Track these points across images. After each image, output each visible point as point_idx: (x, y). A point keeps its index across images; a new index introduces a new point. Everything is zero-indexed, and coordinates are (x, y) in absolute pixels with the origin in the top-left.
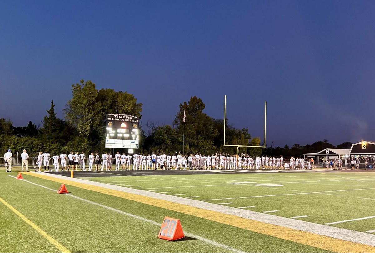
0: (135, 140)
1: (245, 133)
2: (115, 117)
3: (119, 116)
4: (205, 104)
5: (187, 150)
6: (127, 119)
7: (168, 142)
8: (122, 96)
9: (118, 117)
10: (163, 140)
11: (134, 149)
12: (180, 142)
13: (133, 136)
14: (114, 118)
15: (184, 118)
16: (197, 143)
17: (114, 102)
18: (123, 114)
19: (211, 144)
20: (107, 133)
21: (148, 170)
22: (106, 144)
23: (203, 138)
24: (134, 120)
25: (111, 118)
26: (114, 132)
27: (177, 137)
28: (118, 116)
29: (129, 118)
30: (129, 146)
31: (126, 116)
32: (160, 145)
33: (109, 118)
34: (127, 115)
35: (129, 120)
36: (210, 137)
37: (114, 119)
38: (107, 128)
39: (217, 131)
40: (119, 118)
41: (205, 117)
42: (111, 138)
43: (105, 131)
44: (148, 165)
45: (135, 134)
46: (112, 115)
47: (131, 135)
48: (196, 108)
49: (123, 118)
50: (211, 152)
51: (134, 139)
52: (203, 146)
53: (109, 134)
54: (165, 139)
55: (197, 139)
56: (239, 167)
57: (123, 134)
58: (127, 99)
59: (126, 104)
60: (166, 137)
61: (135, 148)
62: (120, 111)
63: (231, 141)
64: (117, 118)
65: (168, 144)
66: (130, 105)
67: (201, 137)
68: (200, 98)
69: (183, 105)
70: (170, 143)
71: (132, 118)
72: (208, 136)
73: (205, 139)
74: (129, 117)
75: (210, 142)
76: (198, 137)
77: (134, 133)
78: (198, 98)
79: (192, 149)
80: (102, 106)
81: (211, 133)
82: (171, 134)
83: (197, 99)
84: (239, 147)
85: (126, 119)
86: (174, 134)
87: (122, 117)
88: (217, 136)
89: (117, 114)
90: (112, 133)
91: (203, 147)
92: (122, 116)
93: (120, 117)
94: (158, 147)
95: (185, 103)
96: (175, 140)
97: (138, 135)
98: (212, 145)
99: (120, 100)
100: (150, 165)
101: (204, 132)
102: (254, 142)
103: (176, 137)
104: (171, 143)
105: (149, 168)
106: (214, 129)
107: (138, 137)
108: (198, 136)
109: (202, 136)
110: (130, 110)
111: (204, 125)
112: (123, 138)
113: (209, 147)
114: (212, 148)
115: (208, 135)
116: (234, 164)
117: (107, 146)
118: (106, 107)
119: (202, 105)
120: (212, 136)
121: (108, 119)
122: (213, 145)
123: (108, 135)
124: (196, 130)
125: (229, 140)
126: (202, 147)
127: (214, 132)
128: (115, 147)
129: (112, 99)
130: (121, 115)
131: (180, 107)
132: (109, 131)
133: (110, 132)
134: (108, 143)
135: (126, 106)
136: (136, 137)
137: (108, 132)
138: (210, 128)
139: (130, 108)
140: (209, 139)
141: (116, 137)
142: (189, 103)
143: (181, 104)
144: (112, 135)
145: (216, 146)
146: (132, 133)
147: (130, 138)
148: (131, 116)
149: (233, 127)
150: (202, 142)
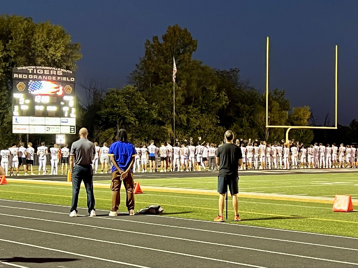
0: (69, 116)
1: (279, 98)
2: (30, 72)
3: (37, 69)
4: (197, 41)
5: (169, 134)
6: (53, 75)
7: (132, 119)
8: (43, 30)
9: (35, 72)
10: (120, 116)
11: (67, 135)
12: (154, 120)
13: (65, 109)
14: (28, 74)
15: (174, 73)
16: (188, 120)
17: (28, 43)
18: (45, 66)
19: (213, 123)
20: (16, 104)
21: (143, 171)
22: (14, 127)
23: (199, 109)
24: (66, 76)
25: (23, 74)
26: (28, 101)
27: (149, 110)
28: (35, 70)
29: (57, 73)
30: (57, 130)
31: (50, 70)
32: (113, 125)
33: (18, 73)
34: (53, 67)
35: (57, 78)
36: (212, 108)
37: (28, 77)
38: (16, 95)
39: (225, 95)
40: (37, 74)
41: (201, 68)
42: (22, 114)
43: (11, 100)
44: (142, 163)
45: (68, 106)
46: (24, 68)
47: (60, 107)
48: (178, 50)
49: (45, 73)
50: (215, 138)
51: (66, 115)
52: (199, 127)
53: (19, 105)
54: (125, 114)
55: (187, 113)
56: (293, 164)
57: (46, 105)
58: (52, 37)
59: (51, 46)
60: (127, 110)
61: (68, 132)
62: (40, 60)
63: (250, 115)
64: (33, 74)
65: (130, 123)
66: (59, 48)
67: (195, 109)
68: (186, 29)
69: (152, 42)
70: (135, 122)
71: (61, 74)
72: (207, 106)
73: (202, 112)
74: (57, 71)
75: (212, 119)
76: (189, 109)
77: (66, 104)
78: (183, 29)
79: (178, 133)
80: (3, 50)
81: (213, 101)
82: (136, 104)
83: (180, 30)
84: (291, 129)
85: (50, 75)
86: (142, 104)
87: (42, 73)
88: (225, 107)
89: (33, 67)
90: (25, 104)
91: (200, 130)
92: (44, 70)
93: (38, 72)
94: (111, 130)
95: (155, 39)
96: (143, 116)
97: (74, 107)
98: (215, 124)
99: (39, 39)
100: (146, 163)
101: (200, 98)
102: (297, 118)
103: (146, 109)
104: (137, 123)
105: (144, 169)
106: (219, 90)
107: (74, 110)
108: (189, 107)
109: (196, 107)
110: (60, 58)
111: (199, 84)
112: (45, 114)
113: (210, 129)
114: (215, 131)
115: (207, 104)
116: (285, 160)
117: (16, 130)
118: (12, 54)
119: (191, 43)
120: (216, 106)
121: (15, 76)
122: (217, 124)
123: (16, 108)
124: (183, 95)
125: (247, 112)
126: (197, 129)
127: (218, 98)
128: (31, 133)
129: (23, 38)
130: (41, 67)
131: (146, 48)
132: (19, 101)
133: (20, 103)
134: (16, 123)
135: (51, 51)
136: (70, 112)
137: (17, 102)
138: (212, 90)
139: (59, 55)
140: (210, 112)
141: (32, 113)
142: (165, 38)
143: (148, 41)
144: (25, 108)
145: (223, 126)
146: (62, 103)
147: (59, 114)
148: (59, 69)
149: (250, 85)
150: (196, 118)
